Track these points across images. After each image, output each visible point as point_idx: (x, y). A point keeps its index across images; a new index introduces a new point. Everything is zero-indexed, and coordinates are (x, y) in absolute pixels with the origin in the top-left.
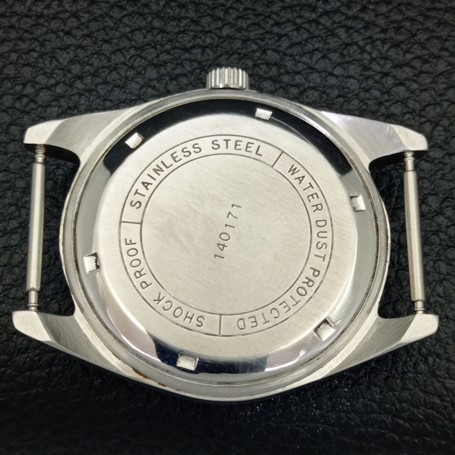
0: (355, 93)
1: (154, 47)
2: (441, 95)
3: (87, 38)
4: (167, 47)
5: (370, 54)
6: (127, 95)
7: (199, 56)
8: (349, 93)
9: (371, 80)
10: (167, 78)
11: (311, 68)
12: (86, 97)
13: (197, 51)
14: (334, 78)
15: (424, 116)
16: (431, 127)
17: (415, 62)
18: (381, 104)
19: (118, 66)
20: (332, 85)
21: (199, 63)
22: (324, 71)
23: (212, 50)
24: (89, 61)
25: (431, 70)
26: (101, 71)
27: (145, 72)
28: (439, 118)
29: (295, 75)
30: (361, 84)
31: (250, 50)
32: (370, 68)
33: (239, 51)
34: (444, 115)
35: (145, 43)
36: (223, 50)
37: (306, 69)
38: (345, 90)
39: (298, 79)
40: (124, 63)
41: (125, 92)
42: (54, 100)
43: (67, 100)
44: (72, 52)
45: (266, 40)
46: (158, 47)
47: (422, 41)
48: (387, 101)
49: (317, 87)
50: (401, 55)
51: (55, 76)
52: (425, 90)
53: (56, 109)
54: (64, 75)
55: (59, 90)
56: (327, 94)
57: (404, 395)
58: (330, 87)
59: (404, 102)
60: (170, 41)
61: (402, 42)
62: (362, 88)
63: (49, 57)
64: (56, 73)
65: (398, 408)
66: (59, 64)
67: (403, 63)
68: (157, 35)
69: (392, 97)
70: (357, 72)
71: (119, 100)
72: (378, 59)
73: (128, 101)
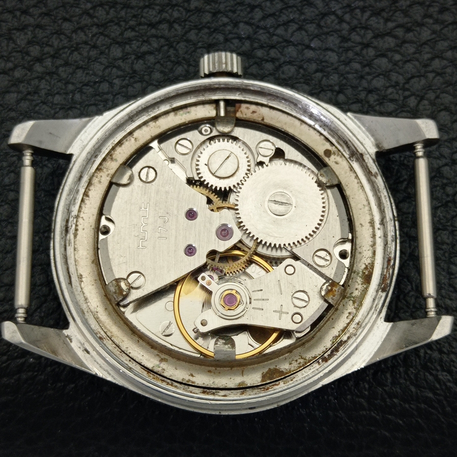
0: (334, 67)
1: (118, 24)
2: (426, 66)
3: (46, 17)
4: (132, 23)
5: (348, 23)
6: (90, 76)
7: (167, 32)
8: (328, 67)
9: (350, 52)
10: (133, 57)
11: (286, 41)
12: (47, 81)
13: (164, 26)
14: (311, 52)
15: (408, 90)
16: (416, 101)
17: (397, 31)
18: (362, 77)
19: (80, 46)
20: (309, 59)
21: (167, 39)
22: (300, 44)
23: (180, 25)
24: (48, 42)
25: (414, 39)
26: (61, 52)
27: (109, 51)
28: (424, 91)
29: (269, 50)
30: (341, 56)
31: (220, 23)
32: (350, 39)
33: (208, 25)
34: (429, 87)
35: (107, 20)
36: (191, 24)
37: (281, 43)
38: (324, 64)
39: (273, 53)
40: (86, 43)
41: (87, 74)
42: (13, 85)
43: (26, 85)
44: (29, 33)
45: (238, 12)
46: (123, 24)
47: (404, 8)
48: (368, 74)
49: (293, 61)
50: (382, 23)
51: (13, 59)
52: (409, 61)
53: (15, 95)
54: (23, 58)
55: (17, 74)
56: (304, 70)
57: (394, 389)
58: (307, 62)
59: (386, 74)
60: (135, 16)
61: (383, 10)
62: (340, 62)
63: (7, 39)
64: (14, 57)
65: (388, 404)
66: (17, 46)
67: (384, 33)
68: (120, 10)
69: (374, 70)
70: (336, 45)
71: (82, 82)
72: (358, 30)
73: (92, 84)
